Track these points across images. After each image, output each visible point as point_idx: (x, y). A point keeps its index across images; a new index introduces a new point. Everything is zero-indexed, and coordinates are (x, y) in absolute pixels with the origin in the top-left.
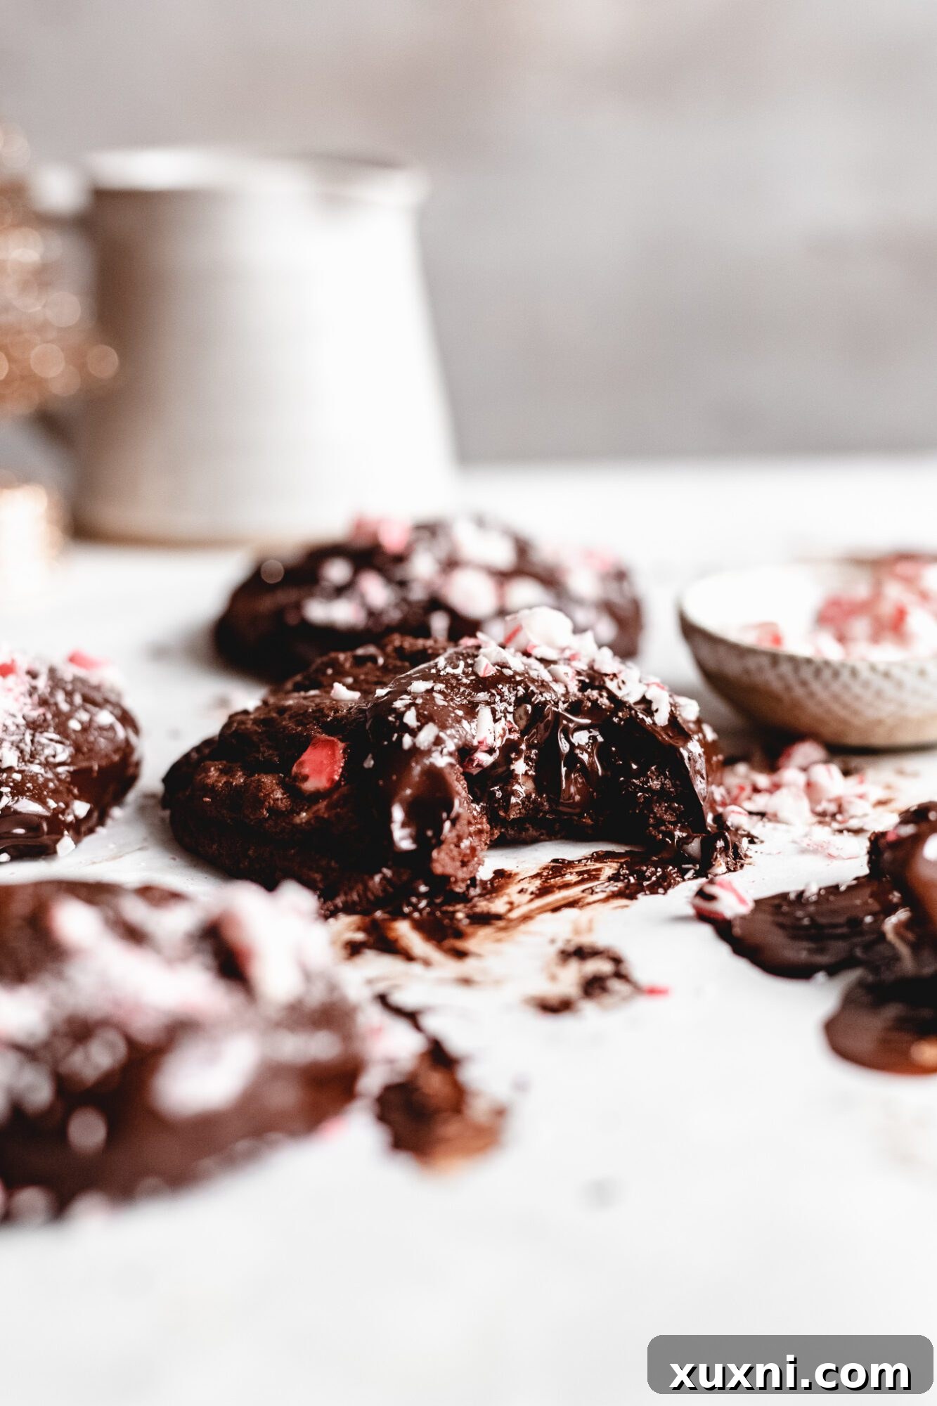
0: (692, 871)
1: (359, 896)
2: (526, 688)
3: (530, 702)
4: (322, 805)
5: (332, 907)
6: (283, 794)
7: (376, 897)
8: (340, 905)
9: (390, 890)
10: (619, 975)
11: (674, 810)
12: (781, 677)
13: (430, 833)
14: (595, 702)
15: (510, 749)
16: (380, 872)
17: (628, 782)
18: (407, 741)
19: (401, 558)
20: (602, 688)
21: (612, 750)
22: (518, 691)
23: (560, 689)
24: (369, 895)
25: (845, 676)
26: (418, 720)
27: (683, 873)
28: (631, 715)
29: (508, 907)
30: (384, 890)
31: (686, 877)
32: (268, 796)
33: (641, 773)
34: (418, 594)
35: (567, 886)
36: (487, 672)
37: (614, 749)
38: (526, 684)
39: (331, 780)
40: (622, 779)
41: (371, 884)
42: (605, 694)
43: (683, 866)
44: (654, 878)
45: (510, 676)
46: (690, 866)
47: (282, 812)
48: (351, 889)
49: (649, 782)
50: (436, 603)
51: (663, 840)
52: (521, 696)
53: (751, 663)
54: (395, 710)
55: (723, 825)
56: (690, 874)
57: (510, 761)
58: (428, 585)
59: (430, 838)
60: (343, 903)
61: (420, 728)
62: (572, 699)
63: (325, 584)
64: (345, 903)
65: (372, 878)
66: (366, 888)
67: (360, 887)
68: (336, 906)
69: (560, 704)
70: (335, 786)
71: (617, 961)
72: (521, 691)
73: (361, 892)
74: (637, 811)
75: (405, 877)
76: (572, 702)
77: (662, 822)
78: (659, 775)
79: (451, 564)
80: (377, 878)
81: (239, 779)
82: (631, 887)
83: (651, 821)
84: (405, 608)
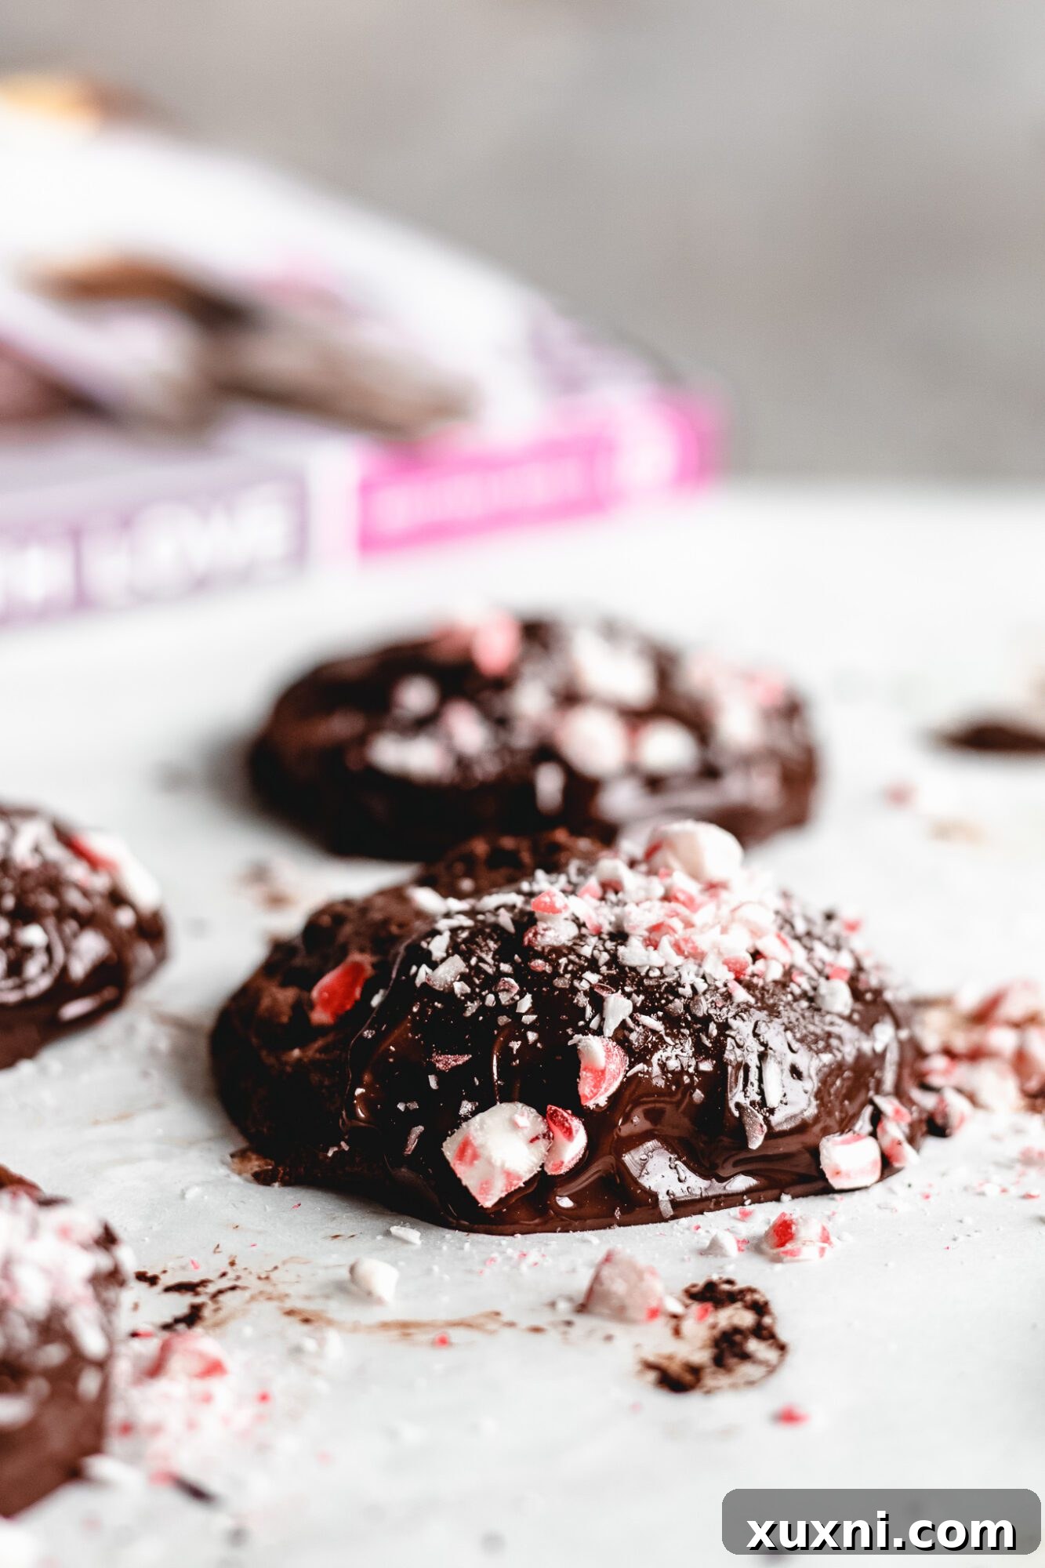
19: (503, 683)
34: (522, 739)
50: (547, 752)
58: (538, 728)
63: (398, 712)
71: (760, 1309)
79: (570, 698)
84: (508, 759)
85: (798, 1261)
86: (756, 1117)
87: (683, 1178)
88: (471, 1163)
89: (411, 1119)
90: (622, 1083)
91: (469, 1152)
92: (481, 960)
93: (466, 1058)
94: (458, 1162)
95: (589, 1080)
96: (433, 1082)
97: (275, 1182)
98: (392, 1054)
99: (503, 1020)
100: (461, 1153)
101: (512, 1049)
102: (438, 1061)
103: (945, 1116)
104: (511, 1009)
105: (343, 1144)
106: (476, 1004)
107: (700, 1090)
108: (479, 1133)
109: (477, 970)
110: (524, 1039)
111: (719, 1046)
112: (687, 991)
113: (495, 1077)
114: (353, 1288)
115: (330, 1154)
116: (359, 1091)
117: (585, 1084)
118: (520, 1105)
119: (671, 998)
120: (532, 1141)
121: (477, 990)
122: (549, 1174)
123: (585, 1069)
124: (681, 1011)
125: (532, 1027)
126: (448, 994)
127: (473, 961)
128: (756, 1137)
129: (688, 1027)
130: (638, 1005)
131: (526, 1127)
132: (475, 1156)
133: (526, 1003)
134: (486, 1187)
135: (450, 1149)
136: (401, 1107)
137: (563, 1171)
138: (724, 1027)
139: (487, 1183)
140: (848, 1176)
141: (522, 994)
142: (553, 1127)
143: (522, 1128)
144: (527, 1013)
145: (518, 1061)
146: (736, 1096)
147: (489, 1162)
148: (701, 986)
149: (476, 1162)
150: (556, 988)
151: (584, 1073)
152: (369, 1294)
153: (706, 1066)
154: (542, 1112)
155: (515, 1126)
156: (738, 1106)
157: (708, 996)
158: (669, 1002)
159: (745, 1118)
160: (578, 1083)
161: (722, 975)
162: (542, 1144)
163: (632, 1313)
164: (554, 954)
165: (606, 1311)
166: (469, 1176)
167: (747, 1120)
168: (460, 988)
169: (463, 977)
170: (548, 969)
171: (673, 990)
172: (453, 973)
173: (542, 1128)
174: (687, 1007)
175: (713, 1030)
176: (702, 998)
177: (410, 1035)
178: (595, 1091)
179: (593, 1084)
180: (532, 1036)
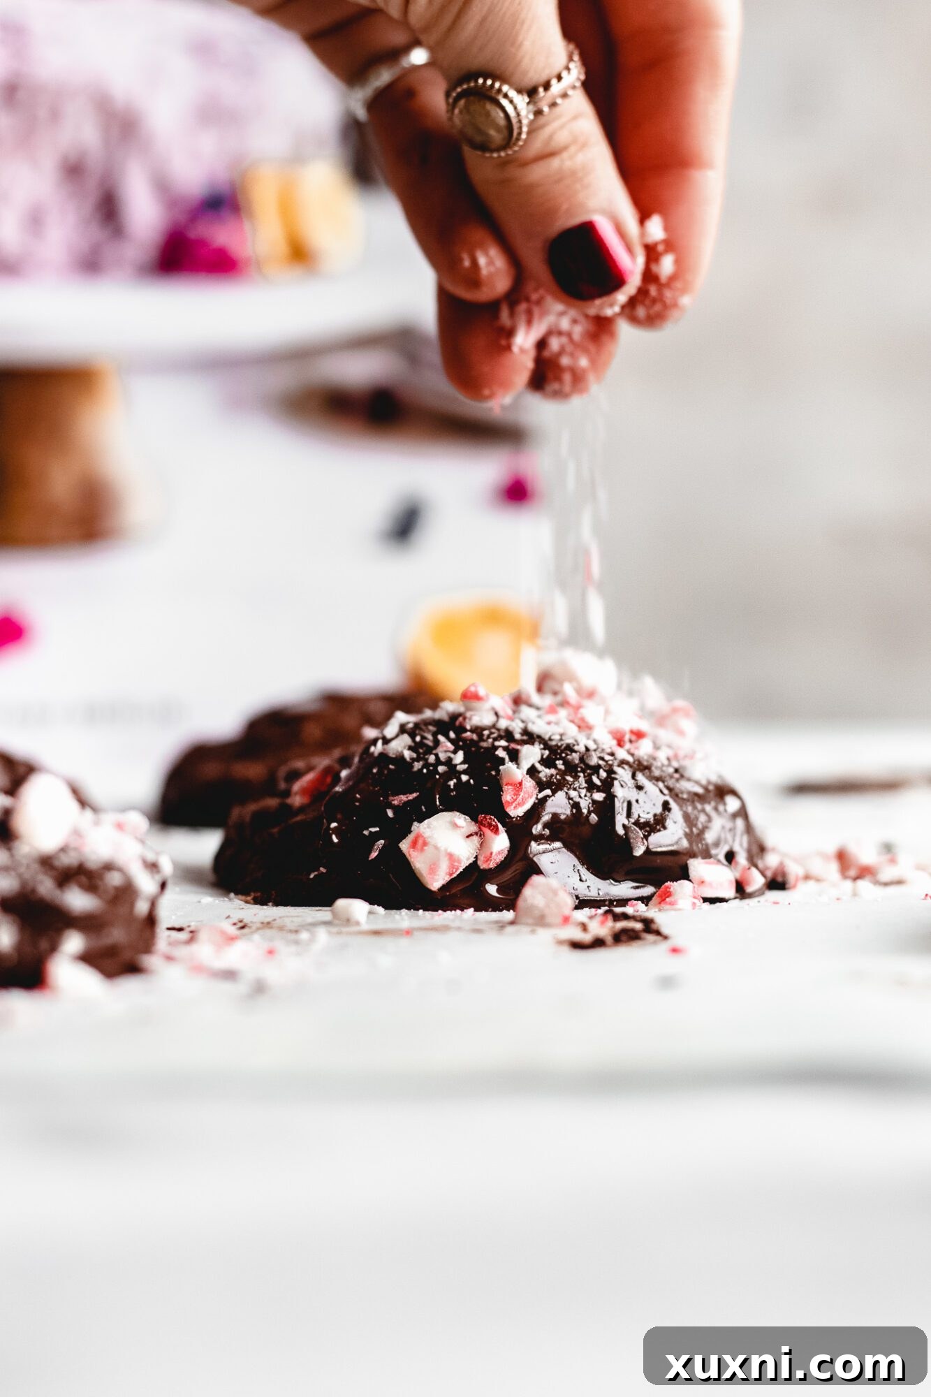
85: (675, 910)
86: (638, 833)
87: (584, 878)
88: (422, 850)
89: (374, 837)
90: (535, 803)
91: (420, 842)
92: (423, 738)
93: (415, 795)
94: (412, 850)
95: (510, 791)
96: (390, 813)
97: (269, 902)
98: (358, 800)
99: (441, 769)
100: (414, 844)
101: (450, 786)
102: (393, 800)
103: (784, 874)
104: (449, 762)
105: (322, 869)
106: (421, 763)
107: (595, 814)
108: (428, 830)
109: (421, 744)
110: (459, 779)
111: (607, 785)
112: (583, 749)
113: (438, 803)
114: (336, 922)
115: (312, 876)
116: (334, 825)
117: (507, 794)
118: (458, 813)
119: (569, 753)
120: (468, 837)
121: (422, 756)
122: (482, 868)
123: (506, 785)
124: (577, 762)
125: (465, 772)
126: (400, 759)
127: (418, 739)
128: (639, 847)
129: (582, 771)
130: (545, 757)
131: (463, 827)
132: (425, 844)
133: (459, 757)
134: (433, 869)
135: (404, 846)
136: (366, 833)
137: (492, 865)
138: (610, 772)
139: (434, 864)
140: (710, 885)
141: (455, 752)
142: (482, 827)
143: (460, 827)
144: (461, 763)
145: (455, 793)
146: (621, 820)
147: (436, 848)
148: (592, 746)
149: (425, 848)
150: (482, 748)
151: (506, 787)
152: (348, 920)
153: (599, 796)
154: (474, 819)
155: (455, 826)
156: (624, 826)
157: (597, 753)
158: (567, 755)
159: (630, 833)
160: (502, 795)
161: (609, 743)
162: (475, 839)
163: (549, 920)
164: (478, 730)
165: (530, 921)
166: (419, 862)
167: (632, 835)
168: (408, 754)
169: (410, 748)
170: (475, 737)
171: (570, 748)
172: (403, 745)
173: (473, 828)
174: (582, 759)
175: (603, 774)
176: (593, 753)
177: (371, 788)
178: (515, 797)
179: (513, 793)
180: (464, 778)
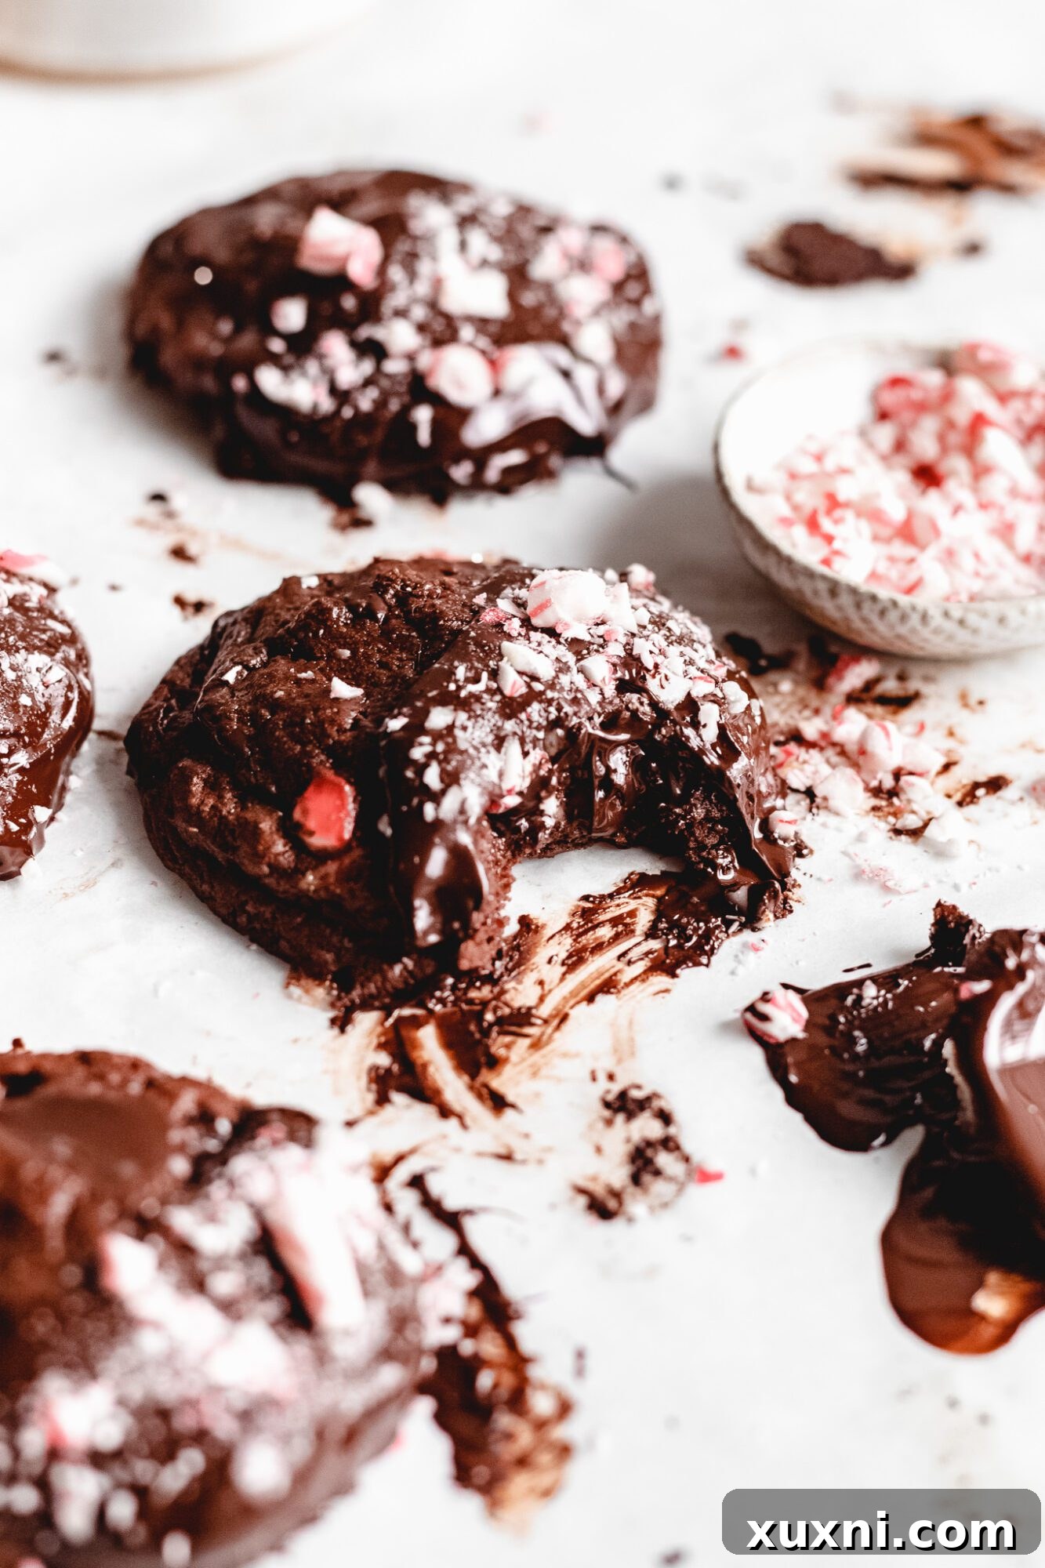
0: (737, 924)
1: (377, 988)
2: (559, 709)
3: (562, 727)
4: (332, 867)
5: (348, 1003)
6: (285, 846)
7: (395, 988)
8: (357, 1001)
9: (412, 982)
10: (668, 1144)
11: (718, 832)
12: (840, 608)
13: (456, 925)
14: (634, 713)
15: (539, 787)
16: (399, 961)
17: (668, 811)
18: (429, 811)
20: (642, 690)
21: (651, 766)
22: (550, 713)
23: (594, 697)
24: (389, 986)
25: (915, 620)
26: (442, 780)
27: (728, 924)
28: (675, 731)
29: (538, 991)
30: (406, 982)
31: (730, 931)
32: (269, 848)
33: (684, 800)
35: (599, 947)
36: (514, 691)
37: (654, 765)
38: (559, 704)
39: (340, 838)
40: (663, 804)
41: (390, 975)
42: (646, 701)
43: (727, 916)
44: (695, 939)
45: (540, 691)
46: (735, 917)
47: (284, 870)
48: (369, 979)
49: (692, 811)
51: (705, 870)
52: (552, 721)
53: (807, 587)
54: (414, 762)
55: (769, 836)
56: (735, 927)
57: (540, 800)
58: (410, 357)
59: (456, 931)
60: (359, 996)
61: (443, 792)
62: (609, 709)
64: (362, 997)
65: (392, 968)
66: (385, 979)
67: (378, 978)
68: (352, 1001)
69: (596, 717)
70: (346, 848)
71: (666, 1117)
72: (553, 714)
73: (379, 984)
74: (677, 833)
75: (429, 970)
76: (609, 713)
77: (704, 847)
78: (703, 801)
80: (398, 969)
81: (230, 808)
82: (671, 951)
83: (692, 845)
